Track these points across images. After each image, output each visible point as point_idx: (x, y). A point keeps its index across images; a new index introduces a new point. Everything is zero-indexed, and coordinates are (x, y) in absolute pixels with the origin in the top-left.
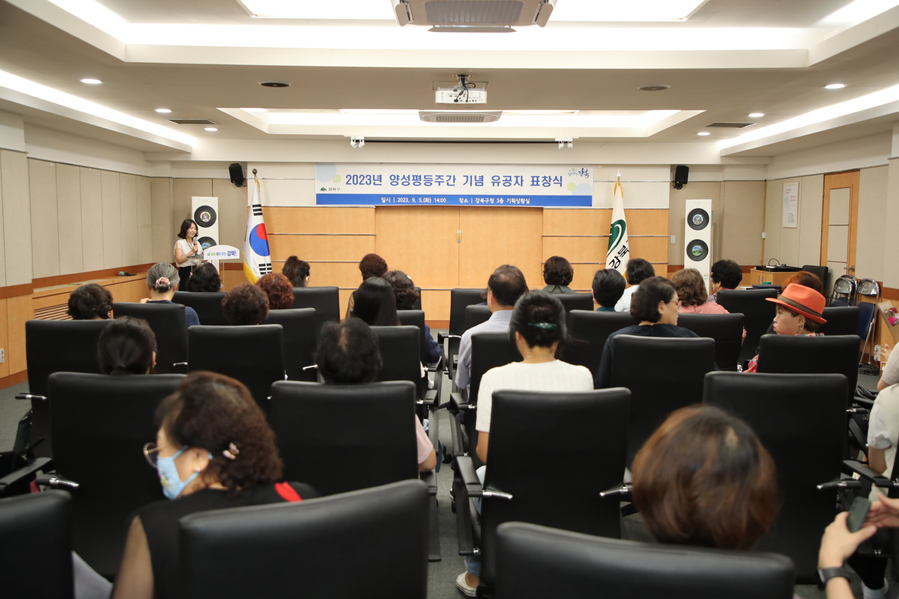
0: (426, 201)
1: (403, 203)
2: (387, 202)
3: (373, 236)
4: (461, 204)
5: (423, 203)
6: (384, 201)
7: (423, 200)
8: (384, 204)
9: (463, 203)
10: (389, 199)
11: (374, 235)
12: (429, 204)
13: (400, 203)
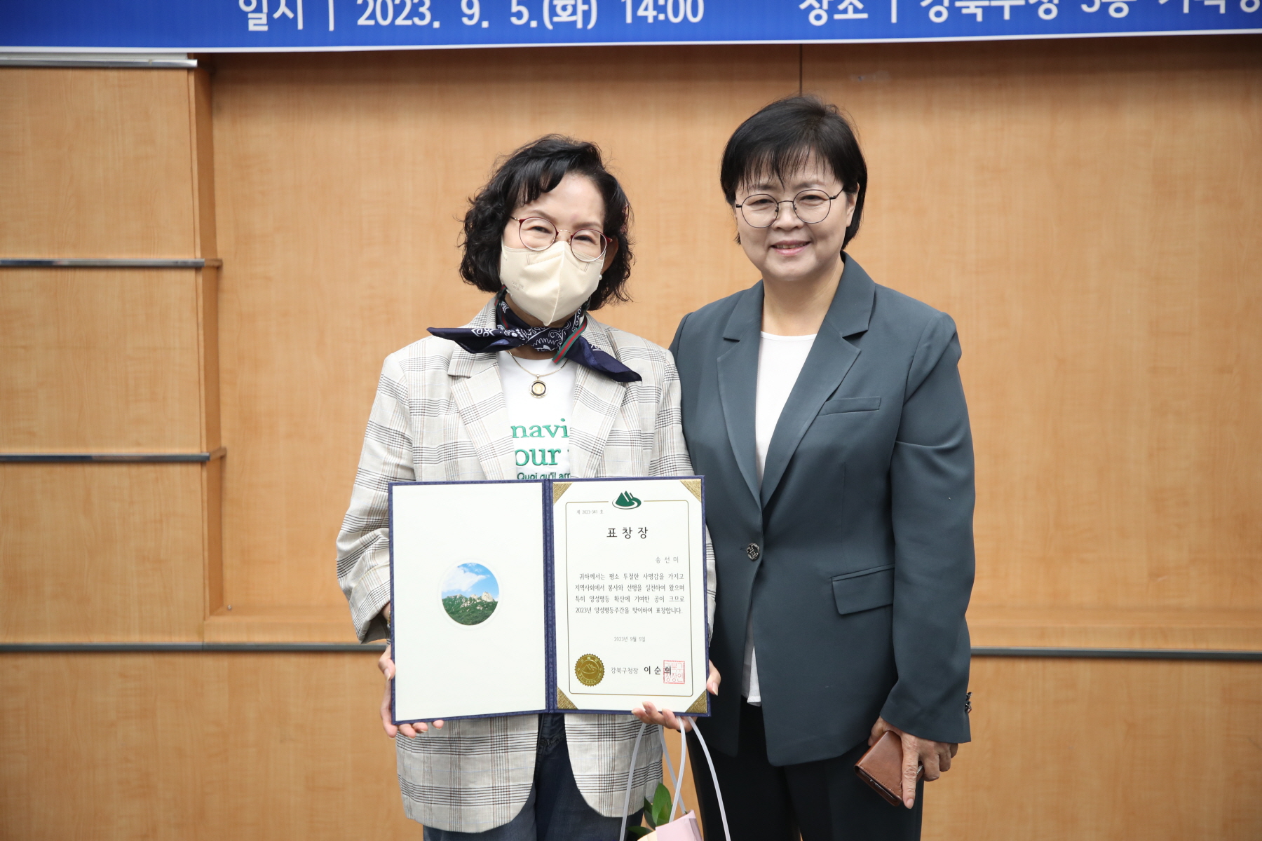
0: (564, 17)
1: (393, 33)
2: (280, 28)
3: (190, 275)
4: (818, 32)
5: (541, 32)
6: (257, 23)
7: (536, 13)
8: (257, 38)
9: (832, 27)
10: (291, 4)
11: (197, 267)
12: (584, 34)
13: (375, 33)
